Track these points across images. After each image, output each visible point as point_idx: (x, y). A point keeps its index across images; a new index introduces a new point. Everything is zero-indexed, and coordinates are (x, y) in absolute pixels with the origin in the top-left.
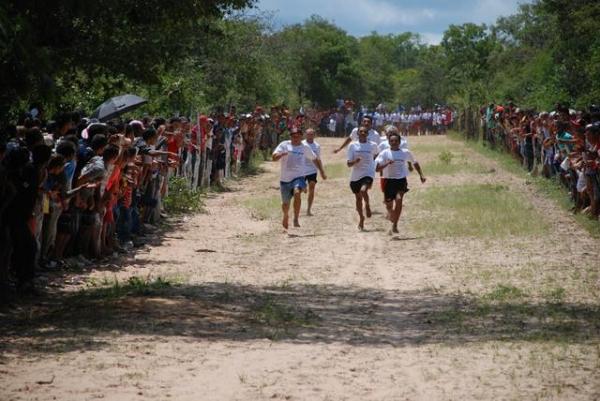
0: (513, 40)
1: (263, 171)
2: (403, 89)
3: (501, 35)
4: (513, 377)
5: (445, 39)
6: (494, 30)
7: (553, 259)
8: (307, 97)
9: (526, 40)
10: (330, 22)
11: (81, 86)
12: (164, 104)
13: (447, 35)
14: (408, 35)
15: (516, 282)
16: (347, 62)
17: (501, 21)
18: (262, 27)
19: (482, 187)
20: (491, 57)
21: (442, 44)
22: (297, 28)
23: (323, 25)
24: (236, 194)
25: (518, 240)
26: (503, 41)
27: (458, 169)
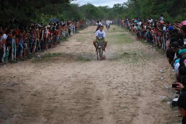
1: (79, 33)
3: (124, 6)
4: (126, 69)
6: (123, 5)
7: (134, 47)
8: (87, 18)
9: (129, 7)
10: (91, 4)
11: (43, 16)
13: (114, 6)
14: (107, 6)
15: (127, 52)
16: (95, 11)
17: (124, 3)
18: (78, 5)
19: (121, 35)
20: (122, 10)
22: (85, 5)
23: (90, 4)
24: (74, 37)
25: (128, 44)
26: (125, 7)
27: (116, 31)
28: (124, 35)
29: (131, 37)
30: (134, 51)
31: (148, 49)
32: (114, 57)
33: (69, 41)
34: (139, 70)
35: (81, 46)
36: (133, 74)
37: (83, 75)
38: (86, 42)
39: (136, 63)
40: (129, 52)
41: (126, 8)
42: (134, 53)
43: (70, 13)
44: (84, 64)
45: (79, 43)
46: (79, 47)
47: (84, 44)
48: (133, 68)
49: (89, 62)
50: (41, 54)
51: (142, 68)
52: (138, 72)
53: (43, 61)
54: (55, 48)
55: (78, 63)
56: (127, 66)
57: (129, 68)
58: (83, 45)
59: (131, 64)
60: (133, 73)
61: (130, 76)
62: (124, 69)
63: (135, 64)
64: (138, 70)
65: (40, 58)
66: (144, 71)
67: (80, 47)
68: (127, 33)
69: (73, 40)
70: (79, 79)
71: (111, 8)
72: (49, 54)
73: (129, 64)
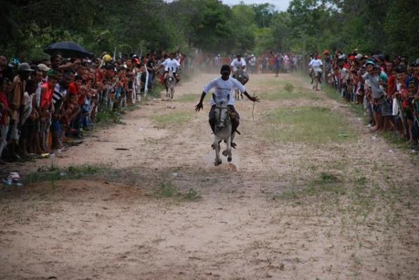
0: (336, 8)
2: (261, 42)
5: (290, 7)
6: (323, 1)
8: (195, 46)
9: (344, 10)
11: (35, 33)
12: (94, 49)
13: (291, 5)
14: (267, 5)
16: (222, 22)
19: (313, 109)
20: (319, 21)
21: (288, 11)
25: (337, 145)
26: (330, 9)
27: (297, 96)
28: (324, 109)
29: (350, 119)
30: (357, 171)
31: (411, 165)
32: (285, 187)
33: (125, 124)
34: (375, 239)
35: (168, 145)
36: (353, 256)
37: (173, 250)
38: (188, 131)
39: (366, 216)
40: (340, 172)
41: (335, 12)
42: (359, 177)
43: (132, 23)
44: (176, 209)
45: (160, 134)
46: (161, 147)
47: (180, 139)
48: (353, 233)
49: (194, 204)
50: (23, 168)
51: (384, 233)
52: (370, 248)
53: (28, 193)
54: (74, 147)
55: (156, 206)
56: (330, 222)
57: (340, 230)
58: (176, 141)
59: (347, 216)
60: (351, 252)
61: (343, 262)
62: (320, 232)
63: (360, 218)
64: (373, 239)
65: (19, 184)
66: (395, 245)
67: (165, 148)
68: (335, 102)
69: (143, 120)
70: (158, 263)
71: (282, 13)
72: (53, 169)
73: (339, 218)
